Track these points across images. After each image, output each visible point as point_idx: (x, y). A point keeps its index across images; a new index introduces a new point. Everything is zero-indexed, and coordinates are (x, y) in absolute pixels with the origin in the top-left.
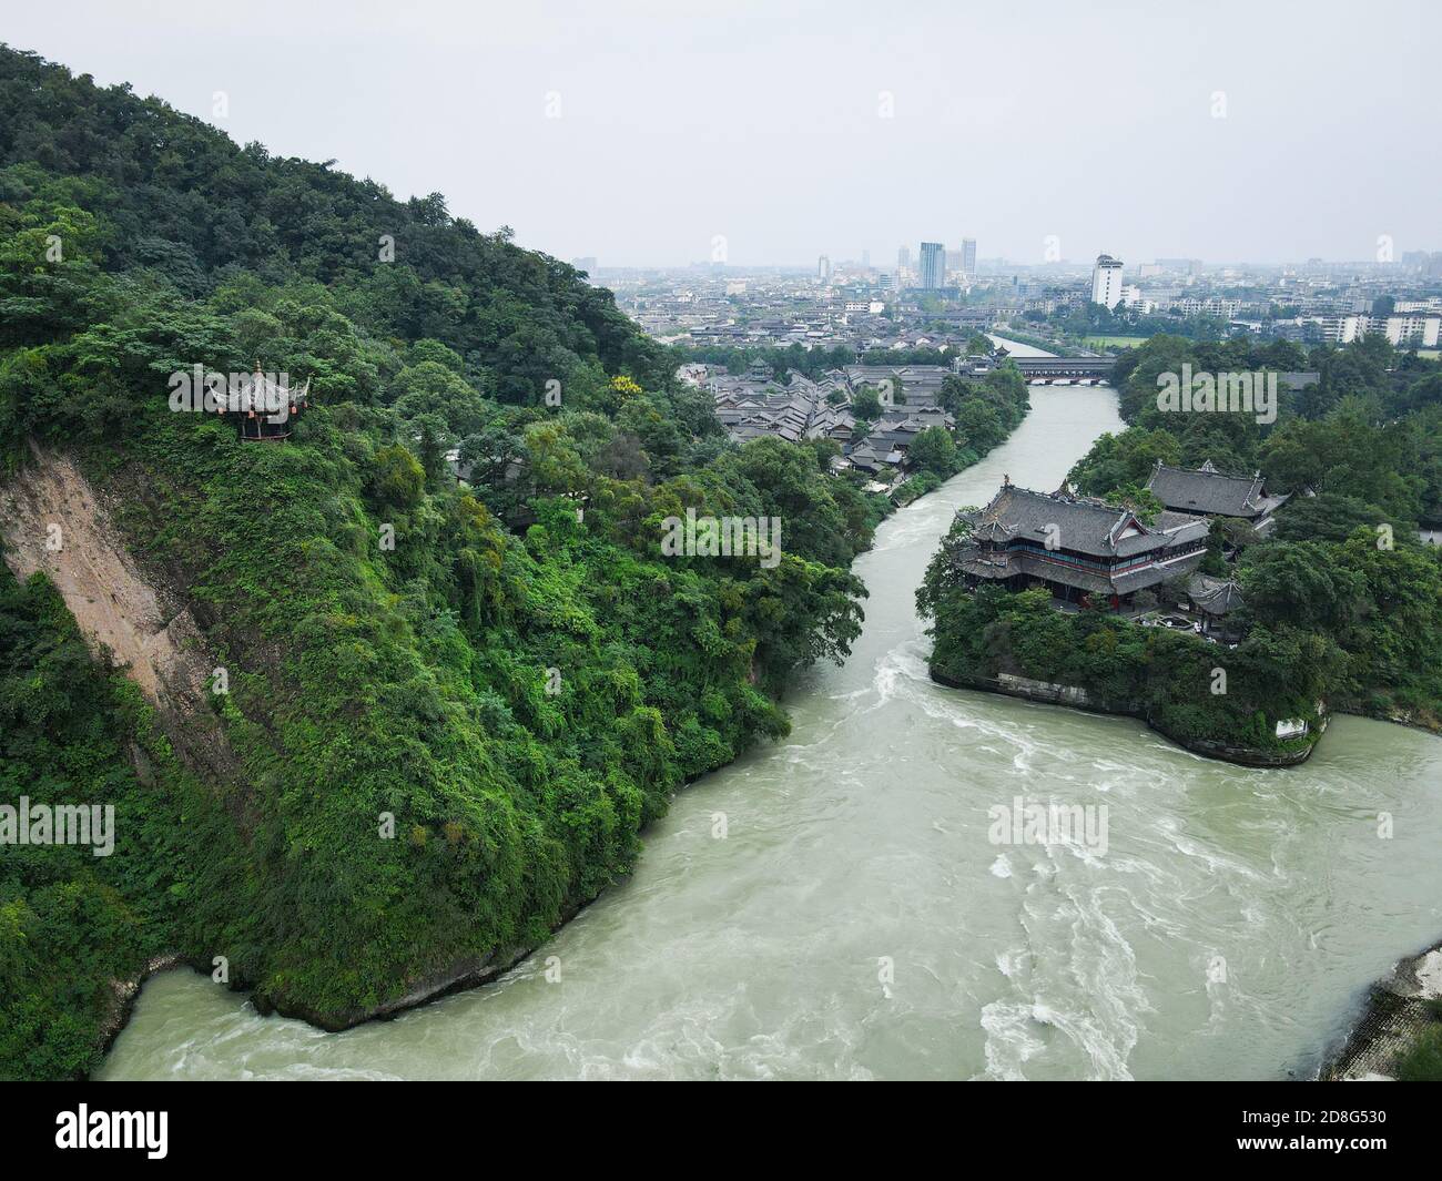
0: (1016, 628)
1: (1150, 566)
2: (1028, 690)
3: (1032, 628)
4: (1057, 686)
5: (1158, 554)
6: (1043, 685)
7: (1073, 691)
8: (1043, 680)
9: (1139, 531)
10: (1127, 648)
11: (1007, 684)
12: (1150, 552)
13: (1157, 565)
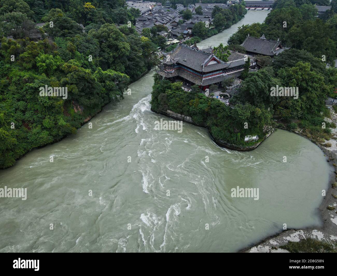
0: (169, 96)
1: (221, 75)
2: (175, 116)
3: (174, 96)
4: (183, 116)
5: (225, 70)
6: (179, 115)
7: (188, 118)
8: (179, 113)
9: (217, 62)
10: (201, 106)
11: (169, 114)
12: (221, 70)
13: (224, 74)
